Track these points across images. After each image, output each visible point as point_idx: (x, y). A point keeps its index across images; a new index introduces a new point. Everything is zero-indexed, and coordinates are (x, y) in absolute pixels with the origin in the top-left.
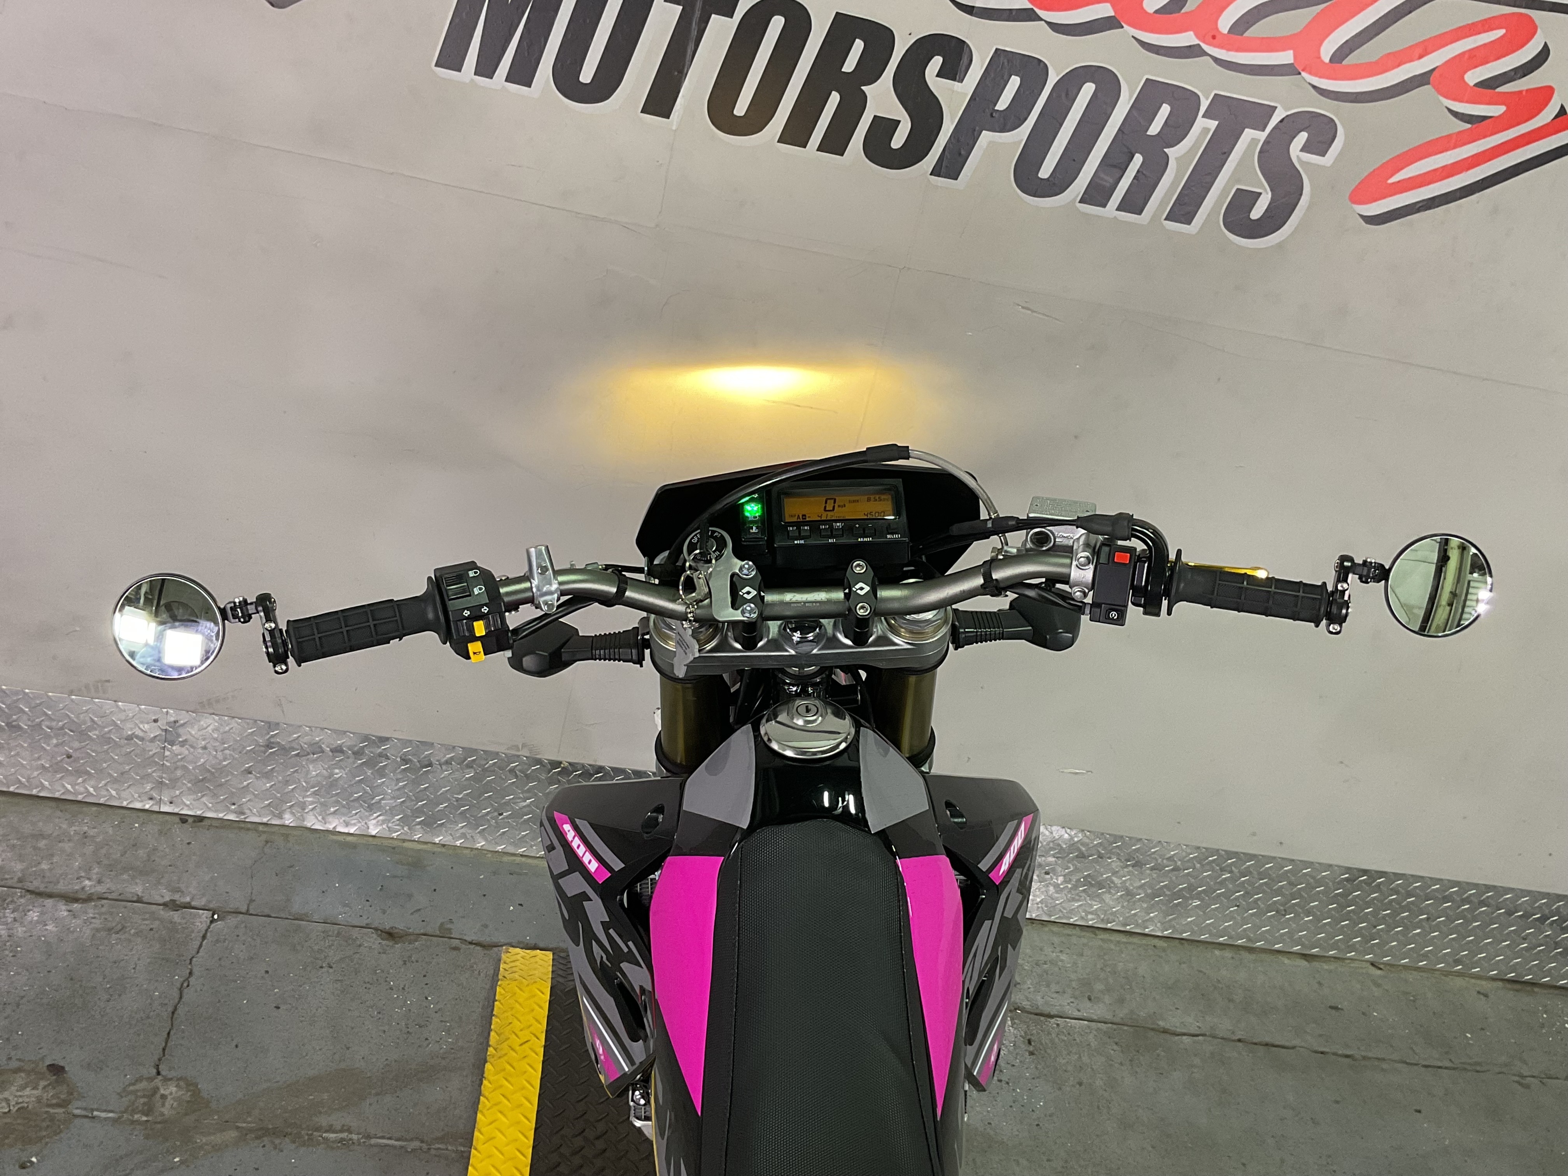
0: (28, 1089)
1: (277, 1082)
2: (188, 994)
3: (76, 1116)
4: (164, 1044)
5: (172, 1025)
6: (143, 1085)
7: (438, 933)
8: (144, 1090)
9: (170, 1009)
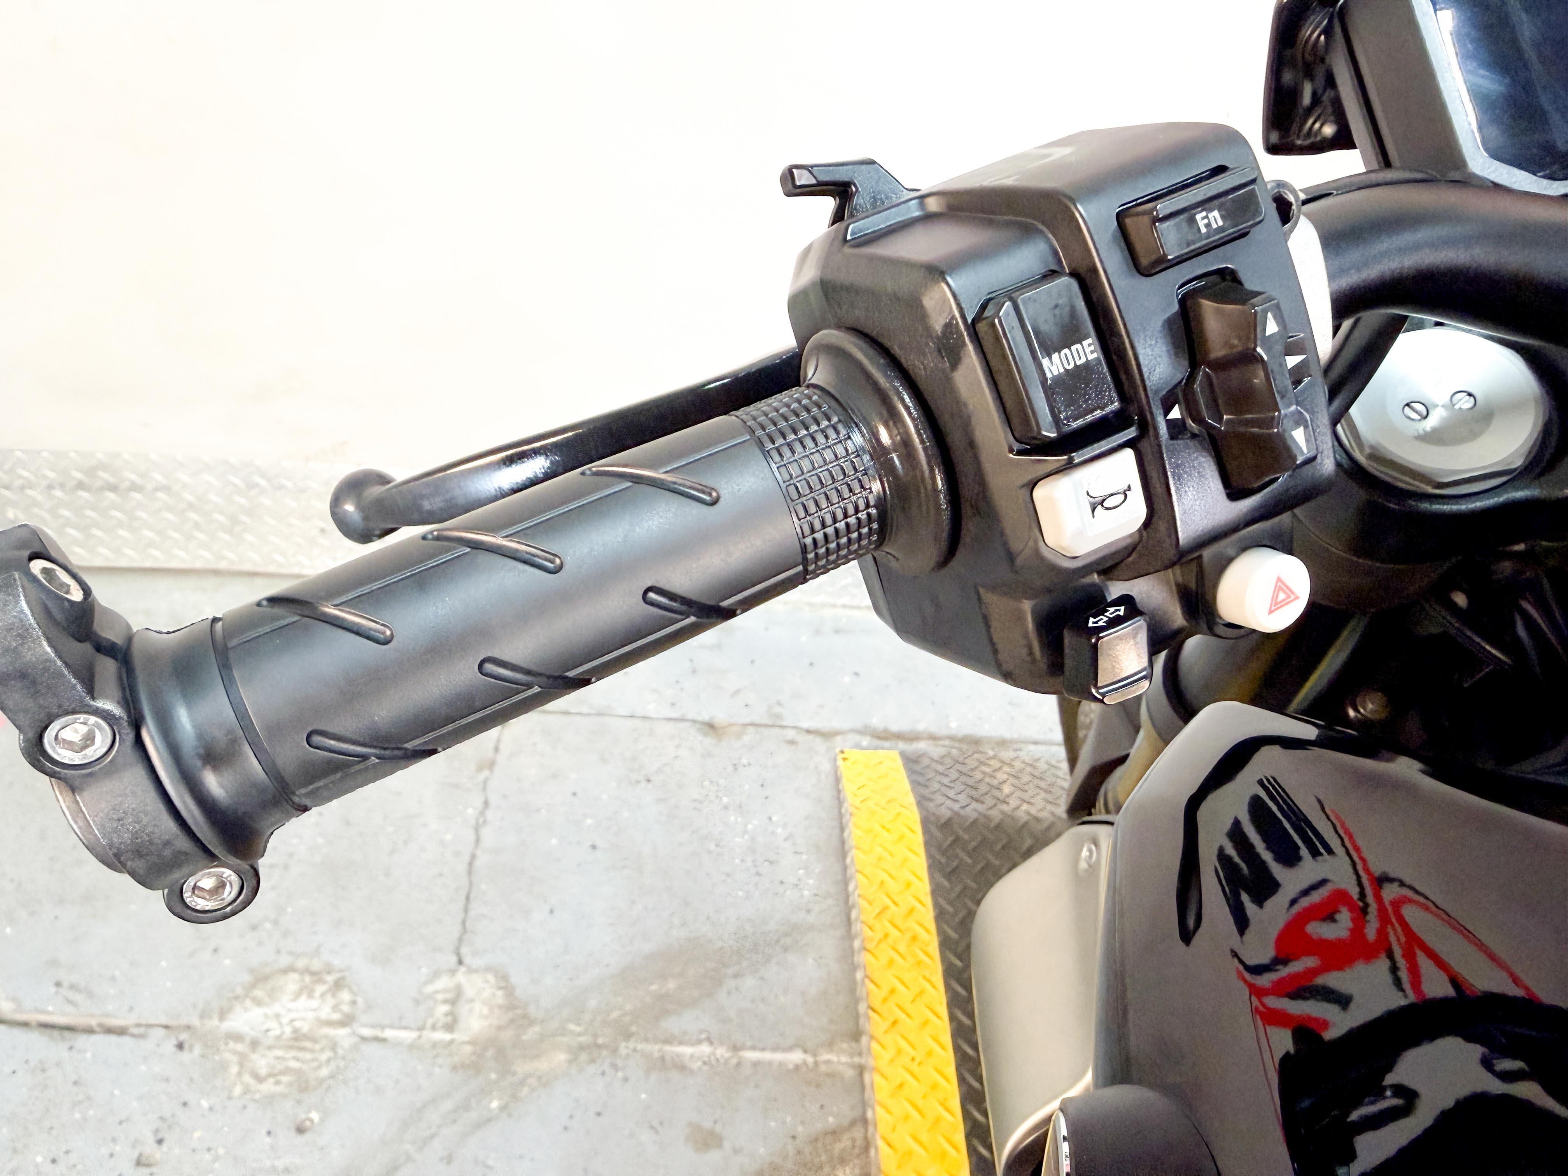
0: (304, 997)
1: (608, 966)
2: (487, 834)
3: (364, 1039)
4: (462, 915)
5: (471, 883)
6: (444, 982)
7: (766, 721)
8: (444, 991)
9: (466, 858)
